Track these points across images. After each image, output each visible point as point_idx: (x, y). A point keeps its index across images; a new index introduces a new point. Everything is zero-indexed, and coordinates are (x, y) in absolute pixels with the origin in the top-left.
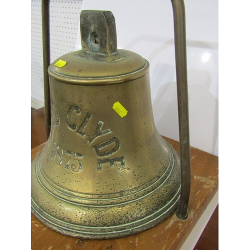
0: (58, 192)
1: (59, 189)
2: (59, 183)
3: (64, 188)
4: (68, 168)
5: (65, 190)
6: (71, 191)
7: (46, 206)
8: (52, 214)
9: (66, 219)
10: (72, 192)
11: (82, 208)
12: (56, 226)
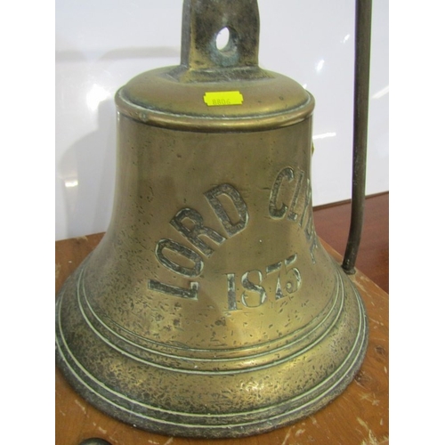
0: (289, 348)
1: (287, 342)
2: (280, 334)
3: (293, 333)
4: (282, 296)
5: (296, 334)
6: (305, 326)
7: (289, 388)
8: (306, 387)
9: (329, 370)
10: (308, 327)
11: (331, 334)
12: (325, 396)
